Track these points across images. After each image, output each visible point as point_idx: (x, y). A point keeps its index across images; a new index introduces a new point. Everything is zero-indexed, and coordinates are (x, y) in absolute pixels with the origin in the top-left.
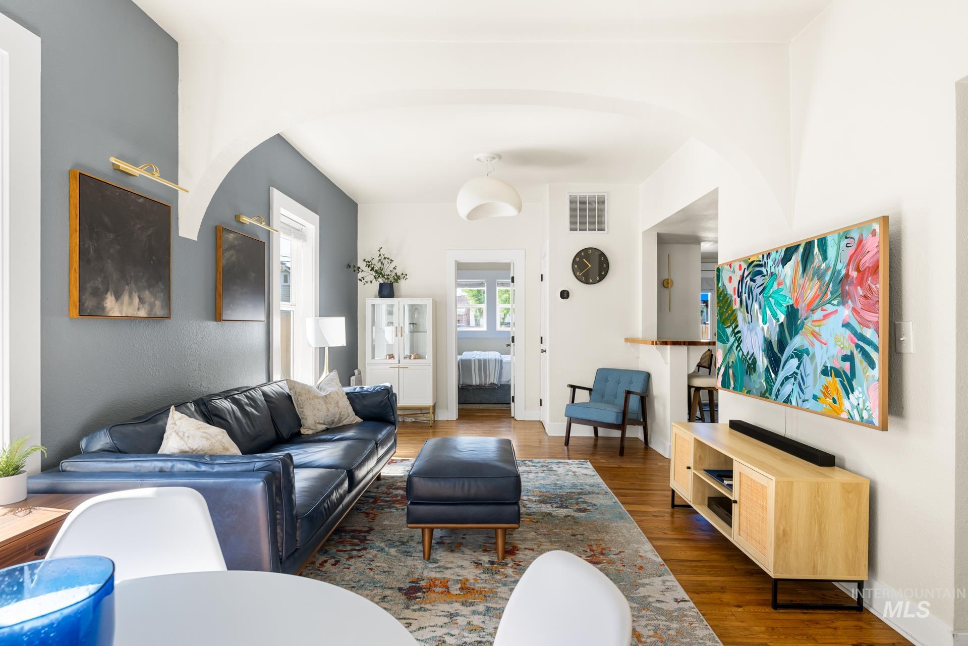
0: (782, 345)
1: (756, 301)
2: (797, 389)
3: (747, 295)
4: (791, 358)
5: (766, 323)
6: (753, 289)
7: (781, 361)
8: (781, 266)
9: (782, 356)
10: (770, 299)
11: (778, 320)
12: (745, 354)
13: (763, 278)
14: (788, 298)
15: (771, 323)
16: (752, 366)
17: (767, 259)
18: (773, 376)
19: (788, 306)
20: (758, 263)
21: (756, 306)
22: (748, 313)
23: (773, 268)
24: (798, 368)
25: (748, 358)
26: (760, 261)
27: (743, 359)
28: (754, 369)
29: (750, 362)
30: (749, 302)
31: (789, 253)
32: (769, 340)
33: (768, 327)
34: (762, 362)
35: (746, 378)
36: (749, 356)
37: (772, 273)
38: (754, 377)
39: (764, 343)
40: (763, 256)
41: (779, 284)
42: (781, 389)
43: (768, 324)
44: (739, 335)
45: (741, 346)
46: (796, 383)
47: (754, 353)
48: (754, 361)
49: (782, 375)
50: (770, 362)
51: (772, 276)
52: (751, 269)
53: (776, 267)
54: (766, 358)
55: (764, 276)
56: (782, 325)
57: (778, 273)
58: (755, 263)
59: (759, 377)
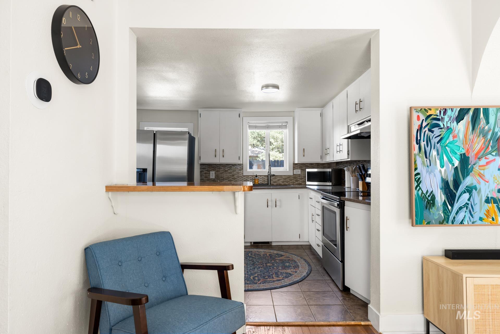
0: (457, 184)
1: (434, 148)
2: (468, 215)
3: (425, 143)
4: (464, 193)
5: (443, 167)
6: (431, 138)
7: (456, 196)
8: (455, 122)
9: (457, 192)
10: (447, 148)
11: (453, 165)
12: (425, 192)
13: (440, 130)
14: (461, 148)
15: (448, 167)
16: (431, 202)
17: (444, 115)
18: (450, 207)
19: (461, 155)
20: (435, 117)
21: (434, 153)
22: (426, 158)
23: (449, 123)
24: (469, 200)
25: (427, 196)
26: (438, 116)
27: (423, 197)
28: (434, 204)
29: (429, 198)
30: (428, 149)
31: (462, 113)
32: (446, 180)
33: (445, 170)
34: (440, 198)
35: (426, 212)
36: (428, 194)
37: (448, 127)
38: (433, 210)
39: (442, 183)
40: (440, 112)
41: (454, 137)
42: (456, 217)
43: (445, 168)
44: (419, 176)
45: (420, 185)
46: (468, 211)
47: (432, 191)
48: (433, 198)
49: (457, 206)
50: (447, 198)
51: (448, 129)
52: (429, 121)
53: (451, 123)
54: (444, 195)
55: (441, 128)
56: (456, 169)
57: (453, 128)
58: (433, 116)
59: (438, 210)
